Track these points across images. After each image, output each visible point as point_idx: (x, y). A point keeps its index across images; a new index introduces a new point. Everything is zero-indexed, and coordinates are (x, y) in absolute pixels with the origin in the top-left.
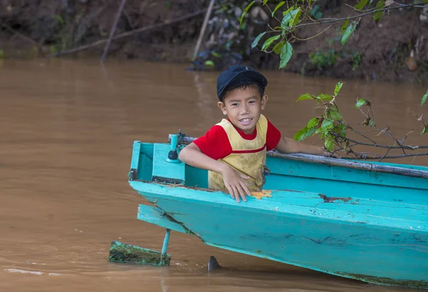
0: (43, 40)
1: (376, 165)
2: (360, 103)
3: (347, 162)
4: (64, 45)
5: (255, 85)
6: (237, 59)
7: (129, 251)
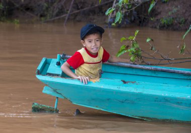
0: (39, 15)
1: (153, 67)
2: (148, 40)
3: (140, 66)
4: (48, 17)
5: (98, 33)
6: (127, 22)
7: (40, 107)
